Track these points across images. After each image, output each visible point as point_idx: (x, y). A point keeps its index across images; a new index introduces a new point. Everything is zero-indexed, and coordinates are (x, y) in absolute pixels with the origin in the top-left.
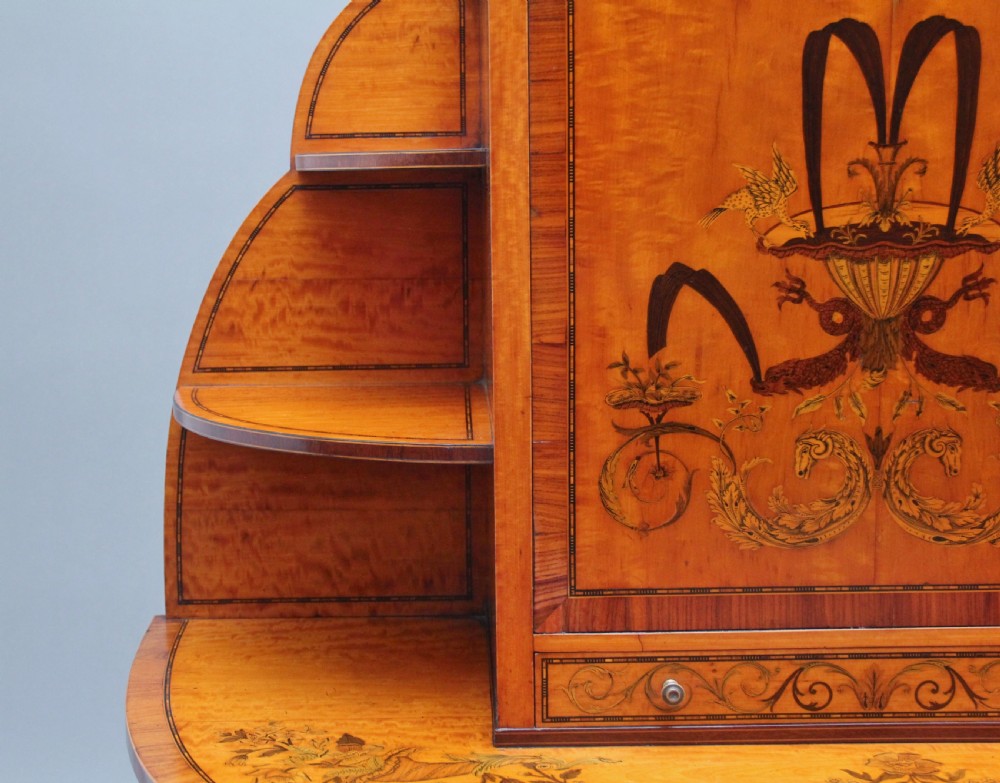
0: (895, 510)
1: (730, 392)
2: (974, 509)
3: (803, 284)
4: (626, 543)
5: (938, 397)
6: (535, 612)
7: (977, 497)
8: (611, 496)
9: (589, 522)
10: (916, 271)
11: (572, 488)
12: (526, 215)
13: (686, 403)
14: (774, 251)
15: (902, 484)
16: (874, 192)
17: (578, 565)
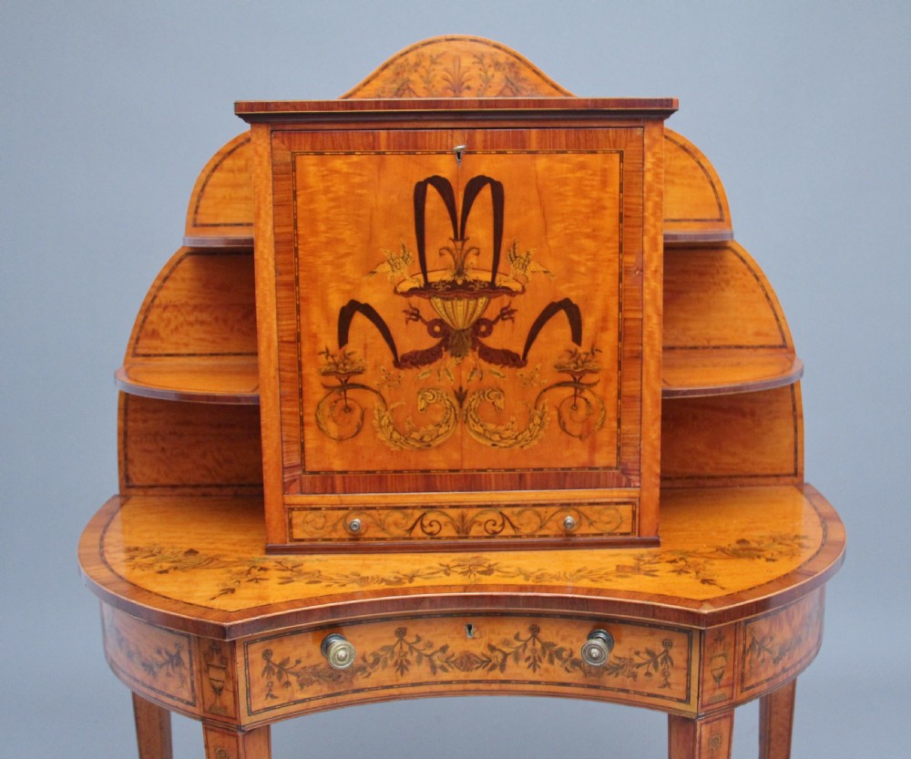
0: (471, 430)
1: (382, 367)
2: (512, 429)
3: (418, 311)
4: (331, 447)
5: (491, 371)
6: (284, 483)
7: (513, 423)
8: (322, 421)
9: (310, 434)
10: (476, 305)
11: (302, 418)
12: (273, 274)
13: (360, 373)
14: (403, 294)
15: (474, 416)
16: (453, 264)
17: (307, 458)
